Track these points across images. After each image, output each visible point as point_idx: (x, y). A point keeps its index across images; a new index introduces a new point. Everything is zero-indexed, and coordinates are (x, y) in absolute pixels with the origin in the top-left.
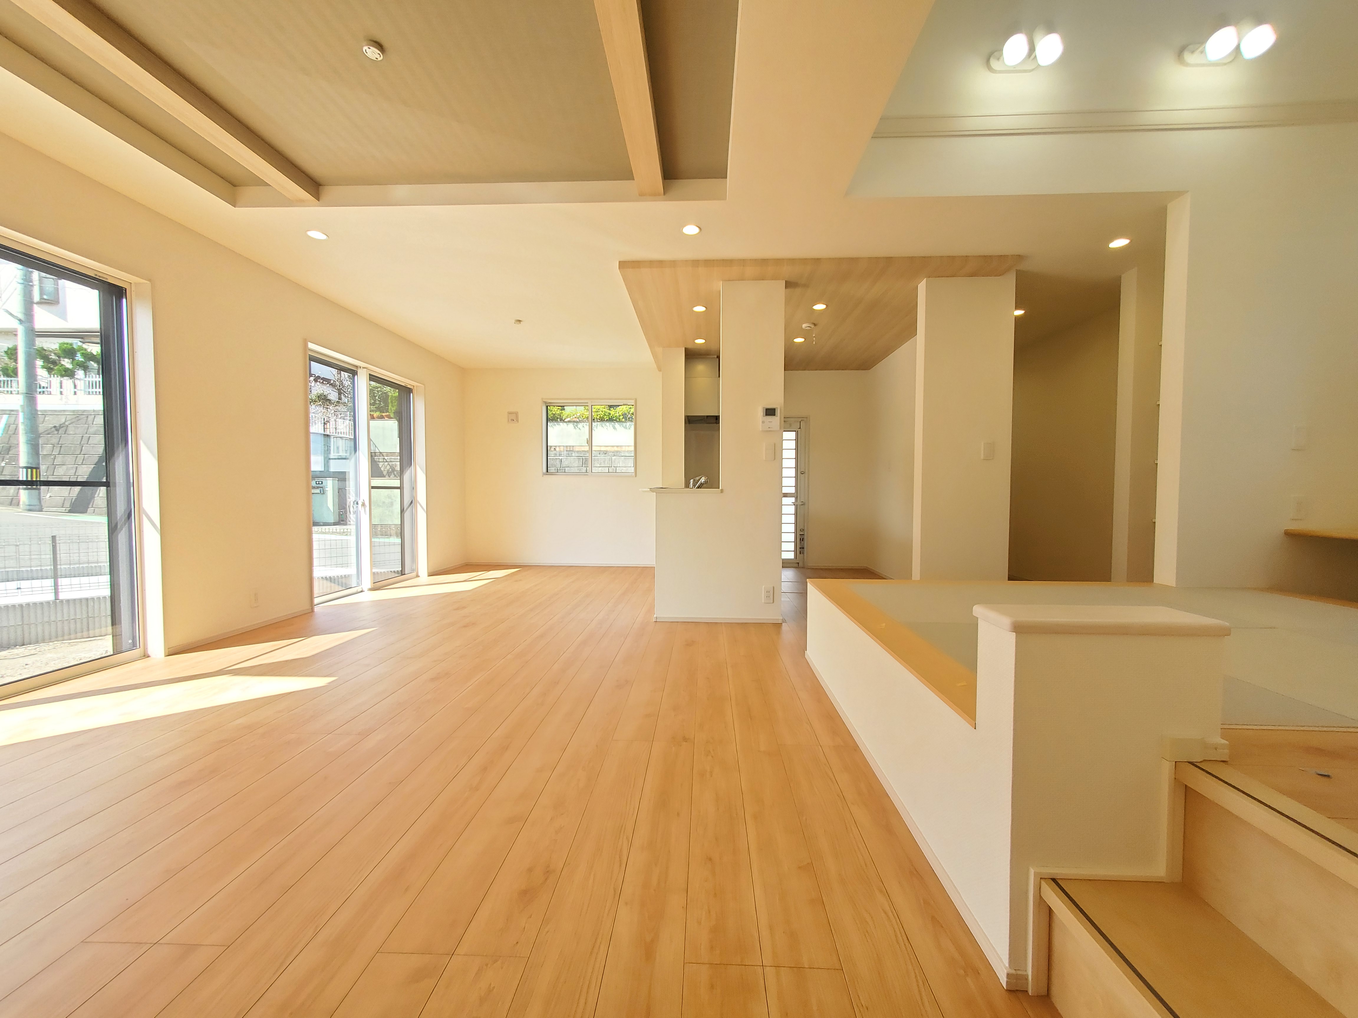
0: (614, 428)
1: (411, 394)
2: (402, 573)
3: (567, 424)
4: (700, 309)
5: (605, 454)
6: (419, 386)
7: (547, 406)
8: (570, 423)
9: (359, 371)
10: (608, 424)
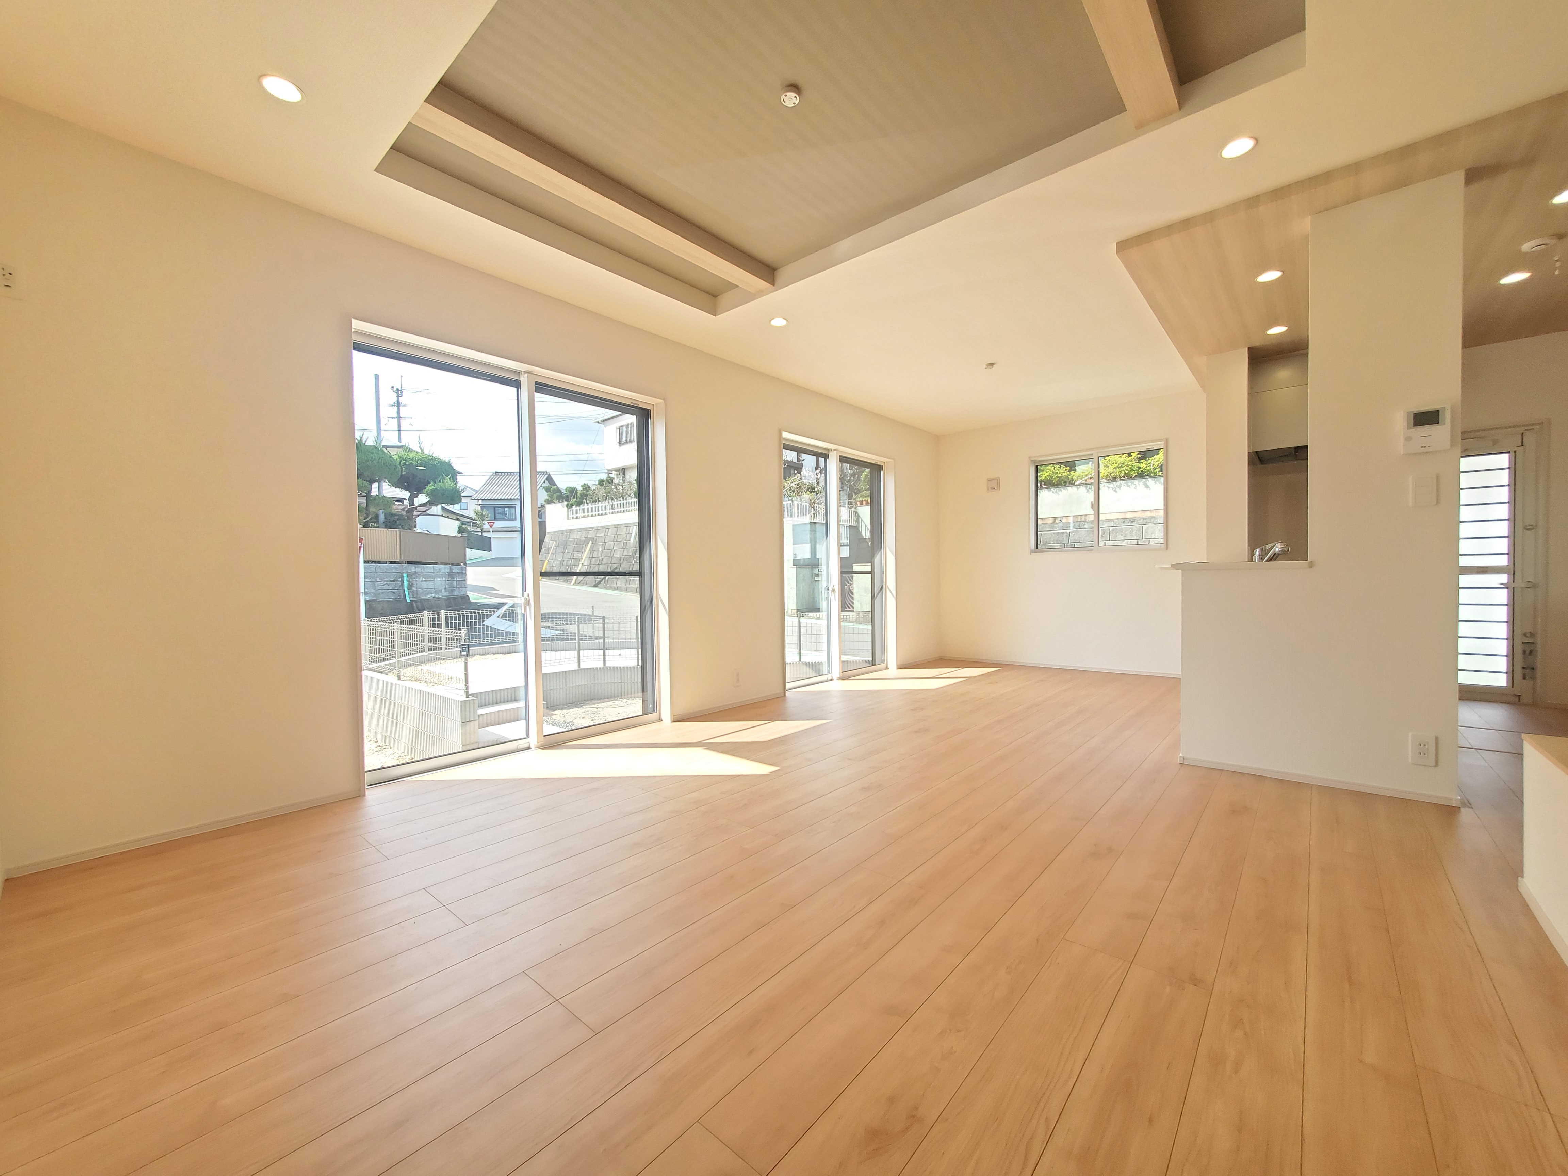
0: (1147, 486)
1: (882, 471)
2: (873, 663)
3: (1078, 488)
4: (1270, 276)
5: (1132, 522)
6: (890, 462)
7: (1037, 467)
8: (1081, 486)
9: (831, 454)
10: (1136, 482)
